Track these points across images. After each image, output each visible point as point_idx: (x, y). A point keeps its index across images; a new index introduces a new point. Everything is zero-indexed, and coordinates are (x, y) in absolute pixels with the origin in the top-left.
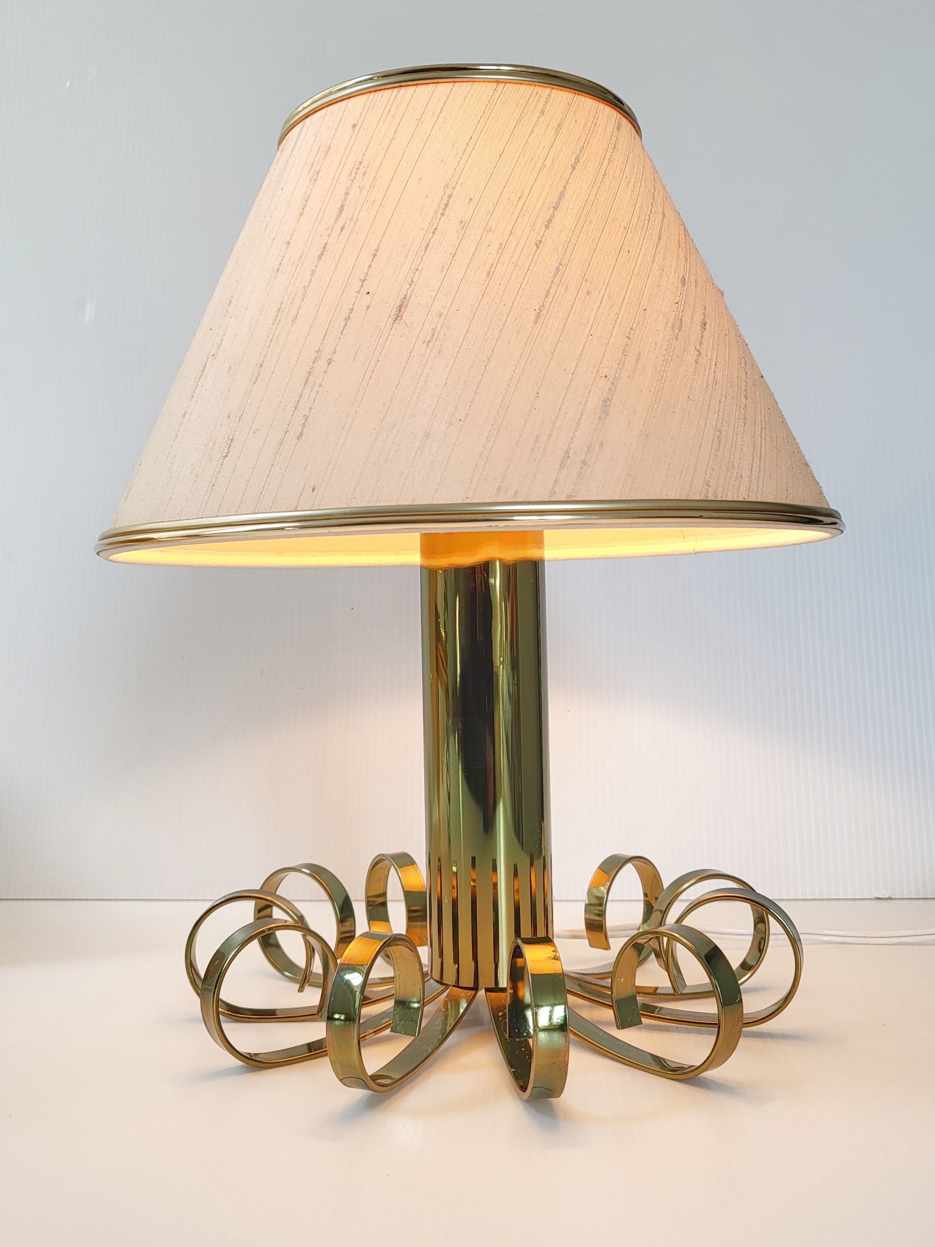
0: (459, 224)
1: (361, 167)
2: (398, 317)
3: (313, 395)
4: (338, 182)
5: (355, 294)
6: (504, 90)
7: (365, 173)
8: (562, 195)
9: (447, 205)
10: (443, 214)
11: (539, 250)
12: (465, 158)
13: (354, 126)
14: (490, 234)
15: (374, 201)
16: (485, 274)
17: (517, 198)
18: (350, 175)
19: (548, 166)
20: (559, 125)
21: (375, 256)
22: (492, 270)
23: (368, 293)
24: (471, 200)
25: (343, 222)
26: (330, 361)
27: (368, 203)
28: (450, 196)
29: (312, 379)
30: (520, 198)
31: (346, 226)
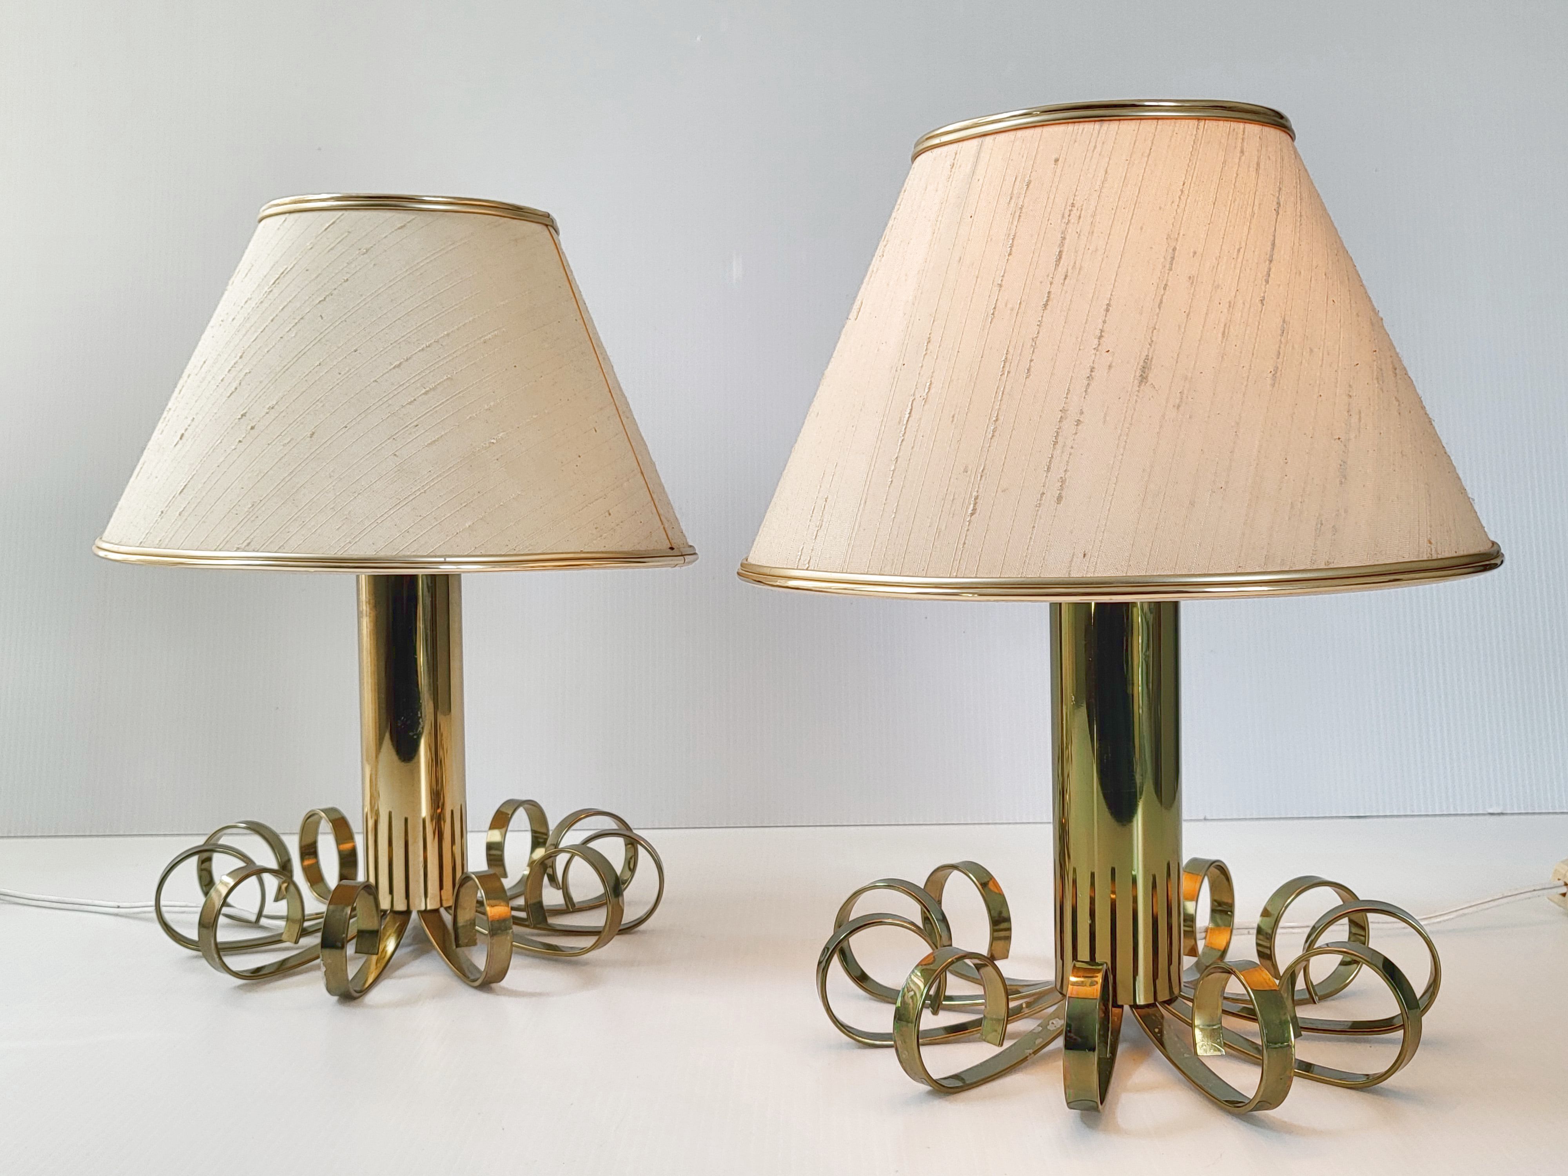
0: (1188, 279)
1: (1075, 209)
2: (1143, 378)
3: (1065, 458)
4: (1049, 223)
5: (1093, 352)
6: (1206, 126)
7: (1080, 217)
8: (1273, 244)
9: (1173, 258)
10: (1171, 269)
11: (1264, 307)
12: (1182, 206)
13: (1057, 160)
14: (1219, 290)
15: (1097, 250)
16: (1220, 335)
17: (1236, 250)
18: (1063, 217)
19: (1256, 212)
20: (1258, 164)
21: (1107, 310)
22: (1226, 331)
23: (1108, 351)
24: (1195, 253)
25: (1065, 270)
26: (1078, 422)
27: (1090, 251)
28: (1174, 249)
29: (1061, 439)
30: (1239, 250)
31: (1069, 274)
